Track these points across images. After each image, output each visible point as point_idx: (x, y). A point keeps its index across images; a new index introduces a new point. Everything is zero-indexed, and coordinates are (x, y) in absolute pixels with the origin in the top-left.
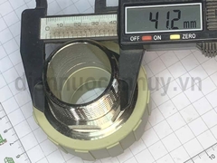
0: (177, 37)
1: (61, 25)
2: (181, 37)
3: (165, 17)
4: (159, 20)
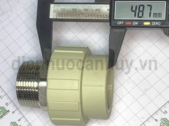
3: (141, 9)
4: (137, 11)
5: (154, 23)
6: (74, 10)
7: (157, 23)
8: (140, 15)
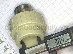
0: (64, 45)
1: (31, 50)
2: (66, 45)
3: (59, 40)
4: (58, 42)
5: (67, 45)
6: (36, 49)
7: (68, 44)
8: (60, 43)
